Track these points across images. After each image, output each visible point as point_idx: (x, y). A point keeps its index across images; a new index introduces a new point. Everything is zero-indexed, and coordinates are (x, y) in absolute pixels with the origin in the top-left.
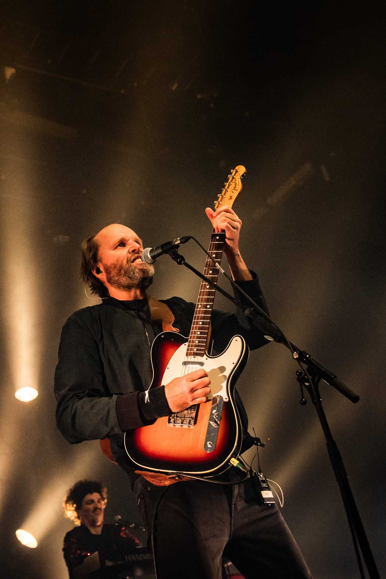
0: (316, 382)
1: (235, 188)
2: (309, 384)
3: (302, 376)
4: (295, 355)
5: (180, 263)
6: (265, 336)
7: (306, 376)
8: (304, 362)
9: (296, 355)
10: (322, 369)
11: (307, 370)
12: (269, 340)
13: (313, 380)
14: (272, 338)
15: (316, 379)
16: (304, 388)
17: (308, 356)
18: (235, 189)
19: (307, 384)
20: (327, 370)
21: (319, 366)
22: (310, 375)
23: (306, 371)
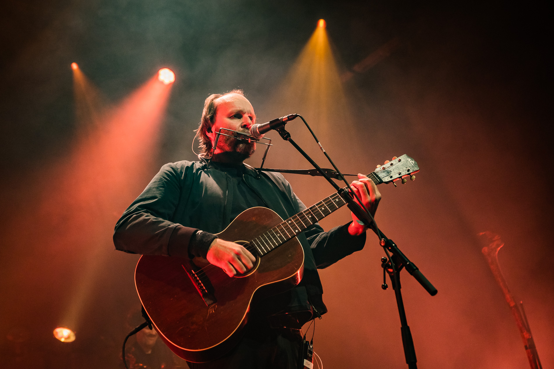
0: (398, 269)
2: (392, 270)
3: (386, 263)
4: (382, 242)
5: (285, 139)
7: (390, 263)
8: (390, 251)
13: (396, 267)
16: (387, 274)
17: (393, 245)
22: (394, 262)
23: (391, 258)
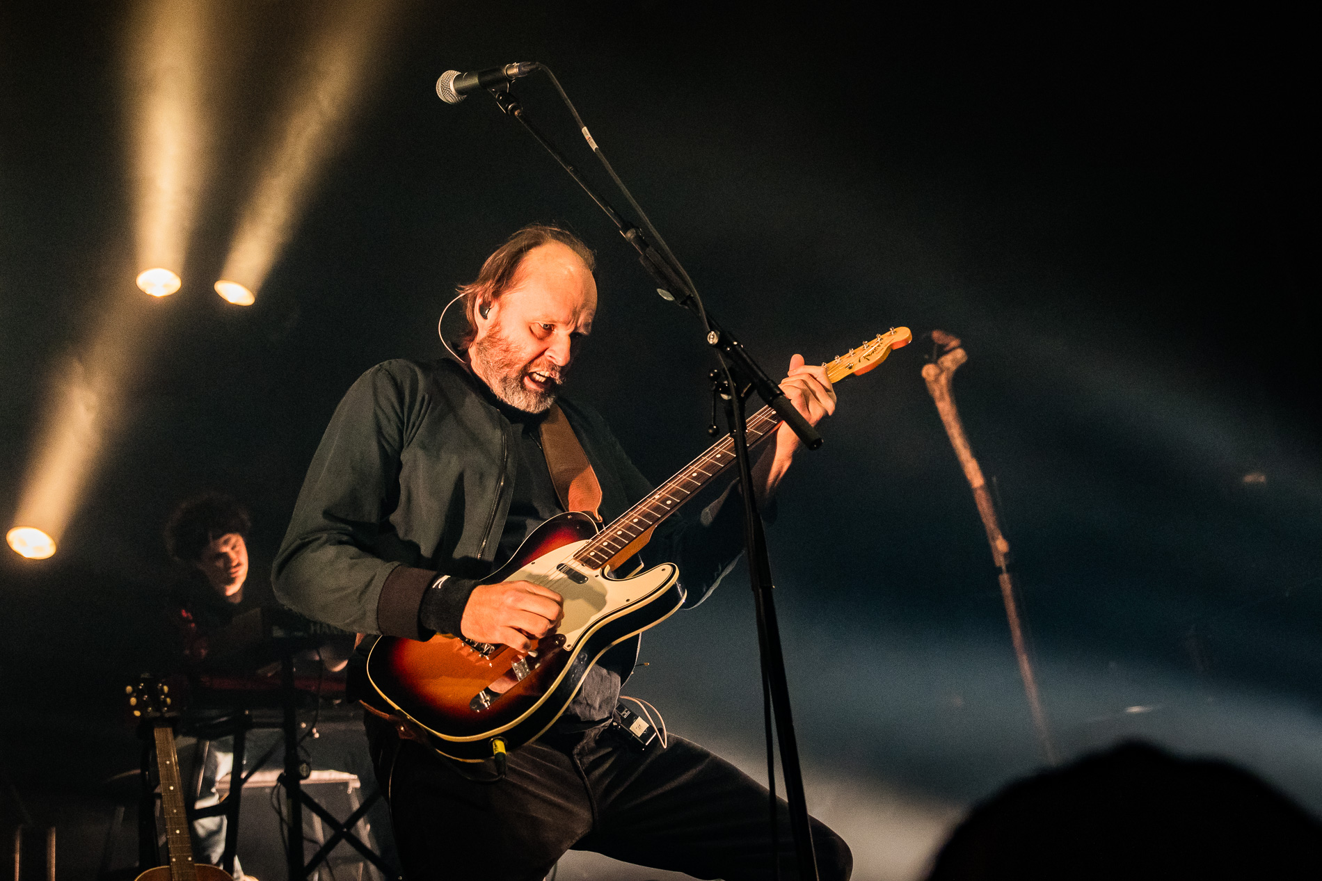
0: (742, 395)
1: (869, 355)
2: (730, 397)
6: (659, 290)
7: (726, 382)
8: (727, 354)
9: (713, 338)
10: (760, 373)
11: (728, 370)
12: (665, 298)
13: (738, 391)
14: (670, 295)
15: (745, 391)
17: (735, 343)
18: (868, 357)
19: (725, 397)
20: (768, 379)
21: (755, 367)
22: (734, 380)
23: (728, 372)
